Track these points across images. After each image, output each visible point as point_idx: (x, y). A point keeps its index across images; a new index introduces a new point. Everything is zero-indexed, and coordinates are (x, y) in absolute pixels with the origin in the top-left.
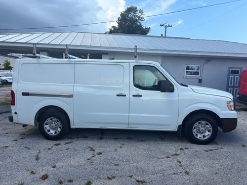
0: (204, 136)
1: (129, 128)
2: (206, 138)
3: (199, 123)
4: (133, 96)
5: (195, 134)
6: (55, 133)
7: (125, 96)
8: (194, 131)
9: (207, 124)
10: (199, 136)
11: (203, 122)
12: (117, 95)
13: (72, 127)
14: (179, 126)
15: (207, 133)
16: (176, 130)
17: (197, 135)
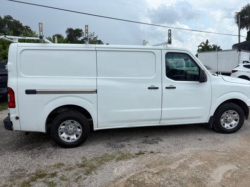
0: (231, 125)
1: (160, 125)
2: (233, 127)
3: (227, 113)
4: (166, 88)
5: (222, 124)
6: (77, 136)
7: (158, 88)
8: (222, 120)
9: (234, 113)
10: (227, 126)
11: (231, 112)
12: (149, 88)
13: (95, 128)
14: (211, 117)
15: (234, 122)
16: (207, 122)
17: (224, 125)
